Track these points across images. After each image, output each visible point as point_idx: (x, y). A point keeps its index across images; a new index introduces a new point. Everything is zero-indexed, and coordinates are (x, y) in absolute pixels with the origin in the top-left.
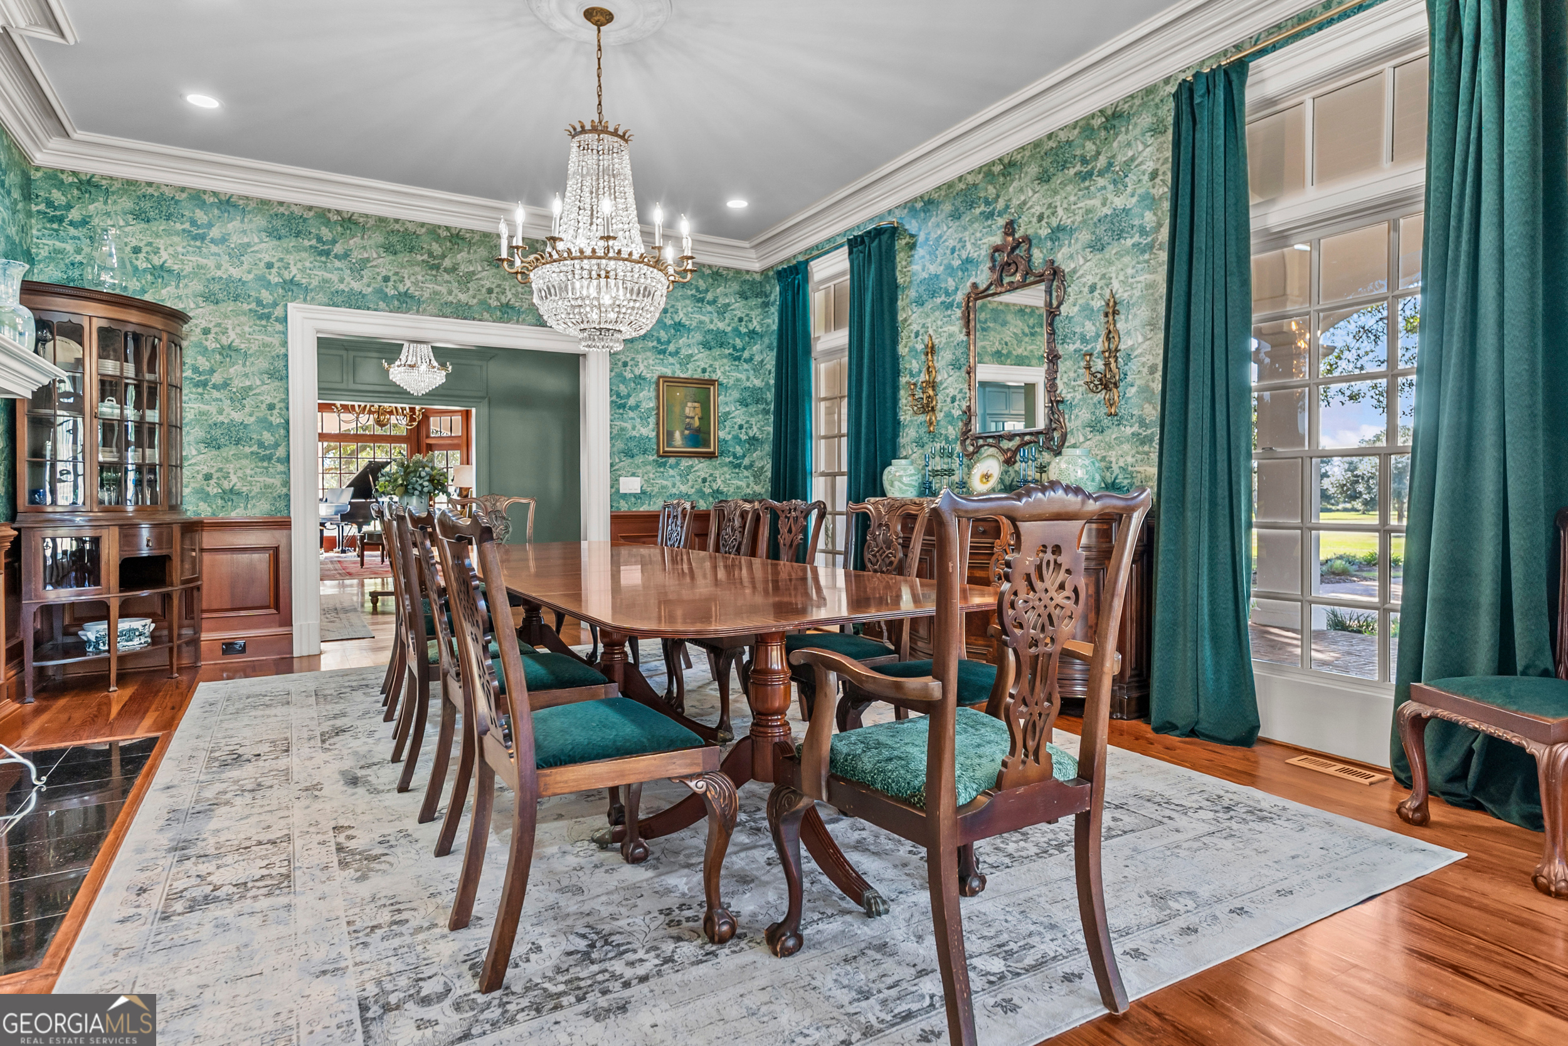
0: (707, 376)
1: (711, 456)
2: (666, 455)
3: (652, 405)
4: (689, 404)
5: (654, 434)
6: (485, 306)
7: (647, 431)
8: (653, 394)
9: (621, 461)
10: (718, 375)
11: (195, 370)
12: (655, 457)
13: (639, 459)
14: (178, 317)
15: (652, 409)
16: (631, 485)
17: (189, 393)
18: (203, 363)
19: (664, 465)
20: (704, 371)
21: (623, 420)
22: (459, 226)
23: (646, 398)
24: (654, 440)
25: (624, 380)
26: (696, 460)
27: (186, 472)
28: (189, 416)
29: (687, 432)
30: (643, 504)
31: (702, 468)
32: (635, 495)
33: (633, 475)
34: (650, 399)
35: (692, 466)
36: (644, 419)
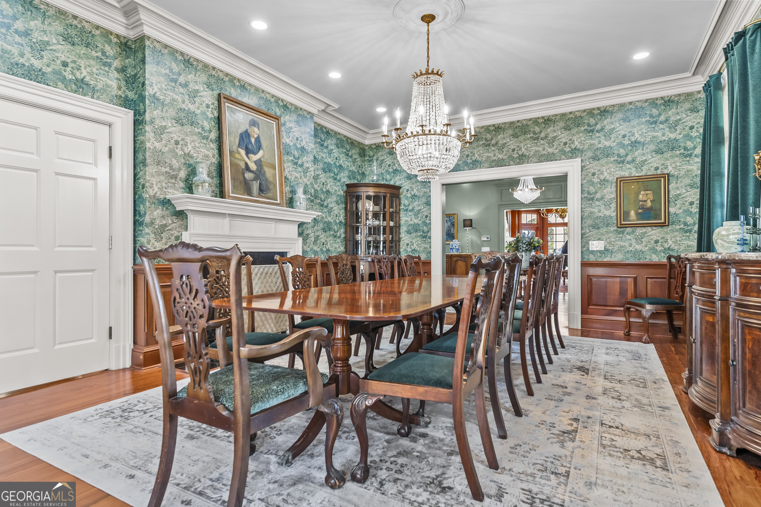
0: (659, 172)
1: (662, 225)
2: (623, 226)
3: (613, 196)
4: (642, 193)
5: (615, 214)
6: (511, 158)
7: (611, 212)
8: (614, 189)
9: (590, 231)
10: (670, 169)
11: (405, 205)
12: (615, 228)
13: (603, 230)
14: (398, 188)
15: (613, 198)
16: (596, 245)
17: (402, 214)
18: (406, 202)
19: (623, 232)
20: (657, 169)
21: (592, 207)
22: (499, 122)
23: (610, 192)
24: (615, 218)
25: (592, 184)
26: (649, 229)
27: (401, 243)
28: (402, 222)
29: (640, 211)
30: (606, 257)
31: (654, 233)
32: (600, 252)
33: (599, 239)
34: (612, 192)
35: (646, 233)
36: (607, 205)
